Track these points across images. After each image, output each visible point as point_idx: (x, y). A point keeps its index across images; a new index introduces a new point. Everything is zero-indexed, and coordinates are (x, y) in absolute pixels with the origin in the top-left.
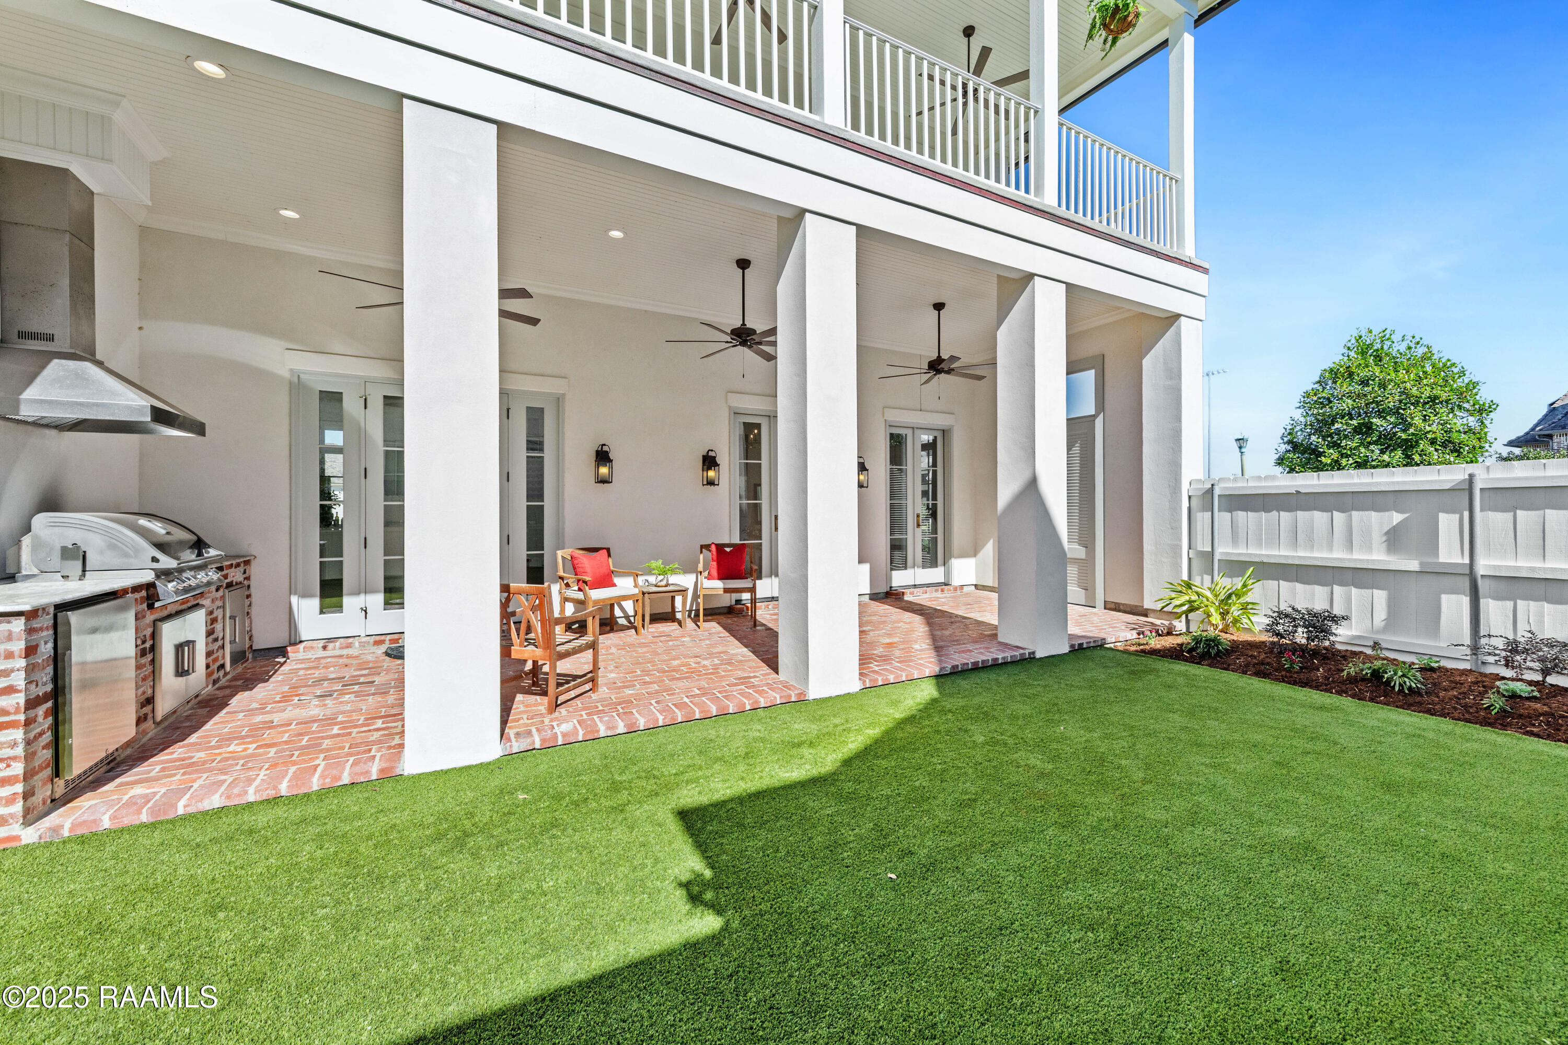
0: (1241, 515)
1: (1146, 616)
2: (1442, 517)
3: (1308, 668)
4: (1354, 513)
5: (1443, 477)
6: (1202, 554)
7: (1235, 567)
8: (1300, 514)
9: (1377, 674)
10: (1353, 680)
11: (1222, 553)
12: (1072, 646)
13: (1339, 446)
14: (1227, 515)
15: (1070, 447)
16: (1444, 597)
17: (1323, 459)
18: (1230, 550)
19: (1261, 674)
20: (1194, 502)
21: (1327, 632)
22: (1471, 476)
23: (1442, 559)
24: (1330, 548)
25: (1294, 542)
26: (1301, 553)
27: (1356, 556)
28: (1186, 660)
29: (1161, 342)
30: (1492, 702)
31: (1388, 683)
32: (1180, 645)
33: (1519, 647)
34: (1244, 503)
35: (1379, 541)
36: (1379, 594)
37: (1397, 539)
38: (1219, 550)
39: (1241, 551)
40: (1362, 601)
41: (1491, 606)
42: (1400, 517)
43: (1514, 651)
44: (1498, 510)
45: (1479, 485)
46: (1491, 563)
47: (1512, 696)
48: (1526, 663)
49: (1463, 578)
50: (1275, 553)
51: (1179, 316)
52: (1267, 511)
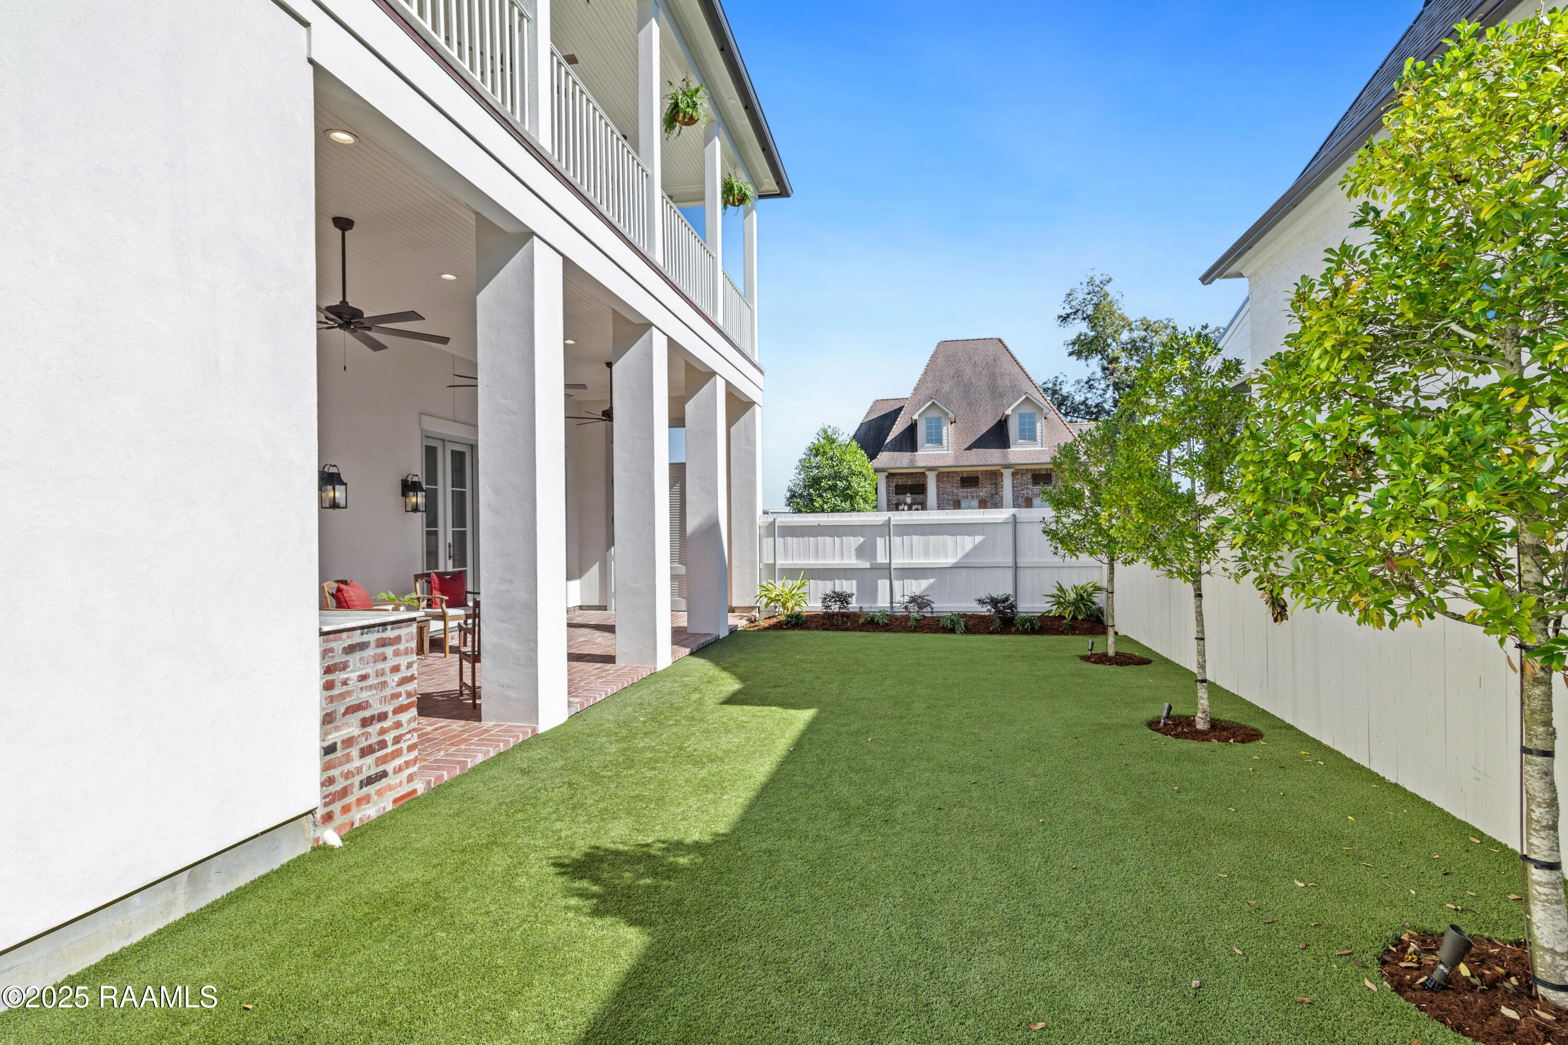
0: (789, 539)
1: (737, 612)
2: (878, 539)
3: (844, 623)
4: (844, 538)
5: (879, 519)
6: (768, 566)
7: (792, 573)
8: (819, 538)
9: (872, 620)
10: (863, 624)
11: (780, 564)
12: (730, 631)
13: (822, 497)
14: (782, 539)
15: (671, 488)
16: (879, 581)
17: (815, 504)
18: (784, 562)
19: (826, 629)
20: (763, 530)
21: (847, 603)
23: (878, 561)
24: (834, 557)
25: (817, 555)
26: (820, 562)
27: (845, 562)
28: (786, 629)
29: (742, 418)
30: (911, 623)
31: (878, 623)
32: (779, 622)
33: (913, 600)
34: (791, 531)
35: (853, 553)
36: (854, 582)
37: (861, 552)
38: (778, 562)
39: (790, 562)
40: (848, 586)
41: (897, 584)
42: (861, 540)
43: (910, 602)
44: (899, 536)
45: (892, 523)
46: (897, 562)
47: (917, 620)
48: (913, 608)
49: (886, 571)
50: (807, 562)
51: (753, 403)
52: (803, 537)
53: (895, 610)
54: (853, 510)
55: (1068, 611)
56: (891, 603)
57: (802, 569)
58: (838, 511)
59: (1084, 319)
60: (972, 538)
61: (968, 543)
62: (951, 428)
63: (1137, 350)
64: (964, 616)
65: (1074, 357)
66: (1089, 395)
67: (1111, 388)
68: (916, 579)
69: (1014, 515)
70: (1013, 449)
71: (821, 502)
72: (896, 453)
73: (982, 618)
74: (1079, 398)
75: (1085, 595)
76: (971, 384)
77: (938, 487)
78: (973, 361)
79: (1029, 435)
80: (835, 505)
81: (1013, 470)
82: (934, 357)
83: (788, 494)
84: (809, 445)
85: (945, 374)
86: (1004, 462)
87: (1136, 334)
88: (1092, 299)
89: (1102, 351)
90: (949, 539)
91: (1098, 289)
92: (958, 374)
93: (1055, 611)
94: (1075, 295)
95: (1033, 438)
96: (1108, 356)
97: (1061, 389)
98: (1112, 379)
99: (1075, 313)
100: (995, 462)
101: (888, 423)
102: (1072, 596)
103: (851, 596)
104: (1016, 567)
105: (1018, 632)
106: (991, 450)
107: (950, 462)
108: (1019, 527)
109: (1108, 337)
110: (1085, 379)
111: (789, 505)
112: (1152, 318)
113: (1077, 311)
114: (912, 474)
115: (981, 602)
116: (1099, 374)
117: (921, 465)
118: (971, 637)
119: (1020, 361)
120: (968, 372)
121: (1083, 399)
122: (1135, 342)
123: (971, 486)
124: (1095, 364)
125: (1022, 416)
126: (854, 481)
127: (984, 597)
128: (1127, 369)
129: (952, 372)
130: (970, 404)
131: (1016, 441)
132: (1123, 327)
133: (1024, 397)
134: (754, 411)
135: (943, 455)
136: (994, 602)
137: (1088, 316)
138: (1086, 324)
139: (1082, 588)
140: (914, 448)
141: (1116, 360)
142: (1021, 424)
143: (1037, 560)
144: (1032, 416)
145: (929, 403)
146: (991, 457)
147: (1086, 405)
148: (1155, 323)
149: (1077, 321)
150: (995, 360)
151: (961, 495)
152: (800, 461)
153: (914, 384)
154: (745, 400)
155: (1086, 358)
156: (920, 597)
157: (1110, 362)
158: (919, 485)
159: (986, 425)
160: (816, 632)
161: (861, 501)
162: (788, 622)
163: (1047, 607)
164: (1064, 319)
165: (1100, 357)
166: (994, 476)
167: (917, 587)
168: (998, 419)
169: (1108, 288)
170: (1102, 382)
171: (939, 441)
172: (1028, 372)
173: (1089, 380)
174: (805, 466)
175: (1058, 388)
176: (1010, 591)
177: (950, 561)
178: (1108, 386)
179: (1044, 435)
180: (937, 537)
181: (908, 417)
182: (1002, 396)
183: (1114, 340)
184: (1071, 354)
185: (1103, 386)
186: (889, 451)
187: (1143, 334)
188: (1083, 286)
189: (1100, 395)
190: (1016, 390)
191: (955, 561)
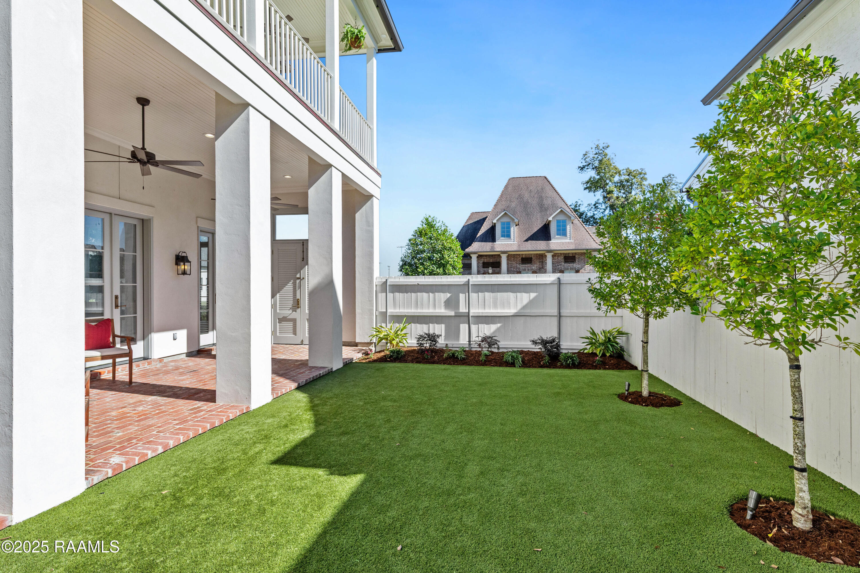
0: (397, 294)
1: (357, 346)
2: (461, 295)
3: (433, 357)
4: (436, 294)
5: (461, 280)
6: (382, 313)
7: (397, 318)
8: (419, 294)
9: (453, 355)
10: (447, 359)
11: (390, 312)
12: (344, 363)
13: (424, 264)
14: (392, 294)
16: (461, 325)
17: (419, 269)
18: (393, 311)
19: (418, 362)
20: (378, 288)
21: (436, 342)
22: (469, 280)
23: (461, 311)
24: (429, 308)
25: (417, 306)
26: (419, 311)
27: (437, 311)
28: (389, 361)
29: (364, 207)
30: (482, 358)
31: (457, 358)
32: (385, 356)
33: (484, 339)
34: (398, 288)
35: (443, 304)
36: (443, 326)
37: (448, 304)
38: (389, 311)
39: (397, 310)
40: (438, 329)
41: (474, 327)
42: (449, 295)
43: (482, 341)
44: (476, 293)
45: (471, 283)
46: (474, 311)
47: (486, 355)
48: (485, 345)
49: (466, 318)
50: (410, 311)
51: (372, 196)
52: (407, 293)
53: (472, 346)
54: (445, 274)
55: (599, 349)
56: (470, 341)
57: (405, 316)
58: (434, 274)
59: (593, 168)
60: (528, 294)
61: (525, 298)
62: (516, 228)
63: (623, 186)
64: (521, 352)
65: (587, 190)
66: (595, 213)
67: (608, 208)
68: (487, 323)
69: (559, 278)
70: (553, 241)
71: (422, 269)
72: (483, 243)
73: (535, 354)
74: (590, 214)
75: (611, 337)
76: (528, 202)
77: (508, 264)
78: (529, 189)
79: (562, 232)
80: (433, 271)
81: (553, 253)
82: (506, 187)
83: (401, 263)
84: (416, 229)
85: (513, 196)
86: (547, 249)
87: (623, 178)
88: (598, 157)
89: (603, 187)
90: (511, 295)
91: (601, 151)
92: (520, 197)
93: (589, 349)
94: (588, 155)
95: (565, 234)
96: (607, 190)
97: (579, 209)
98: (609, 203)
99: (588, 165)
100: (542, 249)
101: (479, 226)
102: (601, 338)
103: (438, 336)
104: (560, 316)
105: (562, 367)
106: (540, 242)
107: (515, 248)
108: (562, 287)
109: (607, 179)
110: (593, 203)
111: (401, 270)
112: (632, 168)
113: (589, 164)
114: (492, 255)
115: (534, 342)
116: (601, 200)
117: (498, 250)
118: (527, 371)
119: (557, 189)
120: (526, 196)
121: (592, 215)
122: (623, 182)
123: (528, 263)
124: (599, 195)
125: (558, 221)
126: (446, 253)
127: (536, 338)
128: (618, 198)
129: (517, 196)
130: (527, 215)
131: (555, 236)
132: (616, 173)
133: (560, 210)
134: (372, 202)
135: (511, 244)
136: (544, 343)
137: (596, 167)
138: (594, 172)
139: (609, 332)
140: (494, 240)
141: (611, 192)
142: (558, 226)
143: (575, 311)
144: (564, 222)
145: (503, 213)
146: (540, 246)
147: (594, 218)
148: (634, 171)
149: (589, 170)
150: (542, 189)
151: (521, 268)
152: (410, 240)
153: (494, 203)
154: (366, 194)
155: (594, 192)
156: (490, 337)
157: (608, 194)
158: (496, 262)
159: (537, 226)
160: (411, 365)
161: (451, 268)
162: (391, 356)
163: (583, 346)
164: (582, 168)
165: (602, 190)
166: (541, 257)
167: (488, 330)
168: (544, 223)
169: (607, 151)
170: (603, 205)
171: (509, 236)
172: (562, 196)
173: (596, 203)
174: (413, 243)
175: (577, 208)
176: (556, 335)
177: (512, 311)
178: (606, 207)
179: (571, 232)
180: (503, 293)
181: (490, 222)
182: (546, 210)
183: (610, 181)
184: (585, 189)
185: (604, 207)
186: (479, 241)
187: (627, 177)
188: (592, 150)
189: (602, 213)
190: (554, 207)
191: (516, 311)
